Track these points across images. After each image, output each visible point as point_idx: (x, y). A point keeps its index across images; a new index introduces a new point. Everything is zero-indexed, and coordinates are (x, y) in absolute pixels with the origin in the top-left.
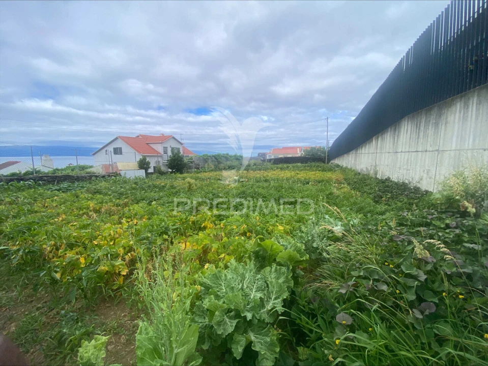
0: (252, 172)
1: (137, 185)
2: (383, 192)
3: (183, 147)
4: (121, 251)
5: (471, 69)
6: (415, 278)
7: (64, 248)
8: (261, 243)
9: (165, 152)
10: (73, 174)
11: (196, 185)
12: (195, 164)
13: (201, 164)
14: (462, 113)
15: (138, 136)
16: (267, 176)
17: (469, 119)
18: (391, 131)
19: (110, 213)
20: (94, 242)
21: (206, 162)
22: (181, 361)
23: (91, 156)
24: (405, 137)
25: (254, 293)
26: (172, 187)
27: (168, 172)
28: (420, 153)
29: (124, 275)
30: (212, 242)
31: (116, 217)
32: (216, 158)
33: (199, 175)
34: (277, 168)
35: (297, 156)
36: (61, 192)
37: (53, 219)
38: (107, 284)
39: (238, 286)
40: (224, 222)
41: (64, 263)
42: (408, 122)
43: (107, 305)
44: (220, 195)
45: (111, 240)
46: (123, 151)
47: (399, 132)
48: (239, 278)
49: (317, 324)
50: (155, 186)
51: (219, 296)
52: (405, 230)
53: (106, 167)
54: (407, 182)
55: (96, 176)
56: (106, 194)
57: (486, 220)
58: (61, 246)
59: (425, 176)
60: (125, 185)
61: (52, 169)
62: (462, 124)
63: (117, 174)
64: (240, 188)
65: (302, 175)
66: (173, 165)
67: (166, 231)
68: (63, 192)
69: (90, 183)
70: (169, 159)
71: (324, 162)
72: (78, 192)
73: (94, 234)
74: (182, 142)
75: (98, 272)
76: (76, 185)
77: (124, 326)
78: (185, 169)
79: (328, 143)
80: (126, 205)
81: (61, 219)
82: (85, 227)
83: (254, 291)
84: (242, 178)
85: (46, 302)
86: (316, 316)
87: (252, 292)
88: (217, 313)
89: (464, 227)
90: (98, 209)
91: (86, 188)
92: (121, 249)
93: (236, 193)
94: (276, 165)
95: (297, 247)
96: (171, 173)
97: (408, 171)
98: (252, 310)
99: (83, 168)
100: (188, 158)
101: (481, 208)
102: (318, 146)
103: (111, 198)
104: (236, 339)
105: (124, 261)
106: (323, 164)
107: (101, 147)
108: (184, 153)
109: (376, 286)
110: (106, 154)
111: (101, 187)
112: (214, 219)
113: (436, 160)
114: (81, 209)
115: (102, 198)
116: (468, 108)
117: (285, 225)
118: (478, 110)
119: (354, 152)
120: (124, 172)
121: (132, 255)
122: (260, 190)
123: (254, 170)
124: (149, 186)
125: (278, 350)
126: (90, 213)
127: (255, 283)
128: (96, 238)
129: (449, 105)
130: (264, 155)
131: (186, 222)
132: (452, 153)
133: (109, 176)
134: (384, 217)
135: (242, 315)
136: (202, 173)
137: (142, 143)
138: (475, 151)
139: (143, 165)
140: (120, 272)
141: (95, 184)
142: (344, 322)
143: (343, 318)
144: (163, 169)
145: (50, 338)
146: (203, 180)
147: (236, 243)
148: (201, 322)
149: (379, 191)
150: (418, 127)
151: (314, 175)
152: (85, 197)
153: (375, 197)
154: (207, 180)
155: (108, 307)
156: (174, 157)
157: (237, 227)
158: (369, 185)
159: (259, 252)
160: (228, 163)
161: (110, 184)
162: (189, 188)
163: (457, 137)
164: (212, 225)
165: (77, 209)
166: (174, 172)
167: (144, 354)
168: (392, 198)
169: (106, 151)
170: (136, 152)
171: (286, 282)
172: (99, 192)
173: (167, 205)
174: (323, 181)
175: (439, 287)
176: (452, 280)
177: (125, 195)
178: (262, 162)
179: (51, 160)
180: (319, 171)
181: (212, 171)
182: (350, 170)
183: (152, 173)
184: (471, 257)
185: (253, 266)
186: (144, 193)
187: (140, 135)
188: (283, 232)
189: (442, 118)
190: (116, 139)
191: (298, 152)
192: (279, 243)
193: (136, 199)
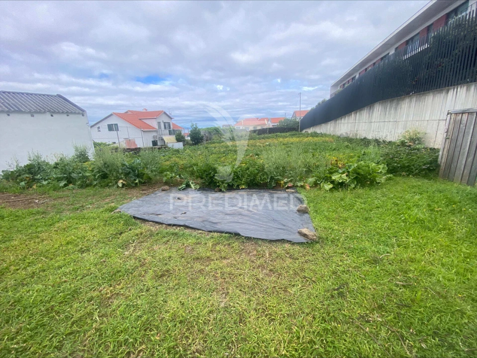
5: (414, 84)
15: (127, 112)
24: (377, 113)
28: (386, 123)
42: (379, 105)
46: (119, 127)
47: (373, 110)
59: (389, 134)
71: (297, 131)
97: (379, 133)
108: (173, 127)
110: (99, 131)
113: (395, 126)
116: (411, 103)
119: (333, 122)
129: (403, 100)
132: (403, 123)
137: (135, 119)
150: (385, 108)
169: (99, 128)
170: (136, 128)
187: (130, 111)
189: (399, 105)
190: (111, 115)
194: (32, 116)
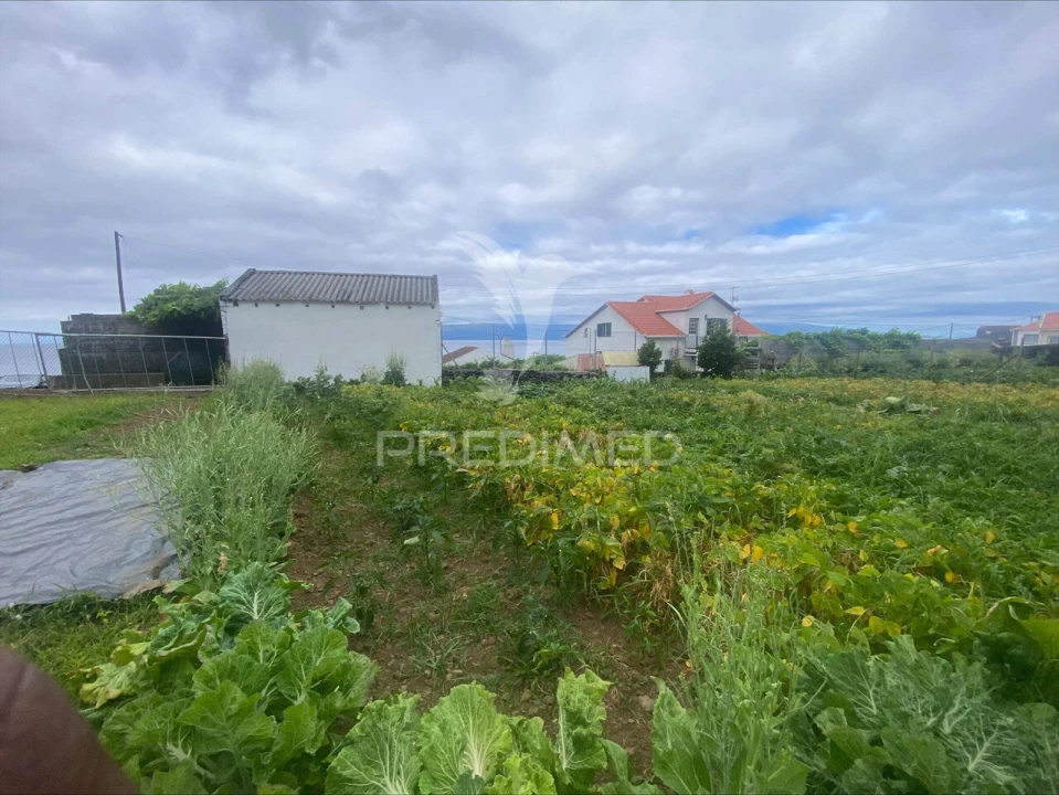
0: (952, 385)
1: (636, 396)
3: (737, 318)
4: (616, 522)
7: (532, 490)
8: (1022, 621)
9: (693, 330)
10: (539, 369)
11: (767, 410)
12: (763, 357)
13: (780, 358)
15: (642, 300)
16: (1023, 402)
20: (571, 490)
21: (796, 352)
23: (562, 339)
26: (707, 407)
27: (696, 373)
29: (618, 570)
30: (826, 565)
32: (825, 343)
33: (775, 385)
36: (524, 397)
38: (591, 573)
39: (921, 718)
40: (857, 519)
41: (531, 515)
43: (588, 614)
44: (843, 443)
45: (597, 495)
46: (613, 329)
48: (929, 698)
50: (670, 402)
51: (859, 719)
53: (583, 359)
55: (570, 375)
56: (586, 409)
58: (527, 485)
60: (615, 395)
61: (512, 361)
63: (601, 374)
64: (912, 433)
66: (708, 357)
67: (702, 506)
68: (527, 397)
69: (561, 386)
70: (700, 344)
72: (545, 399)
73: (571, 477)
74: (735, 304)
75: (579, 548)
76: (542, 388)
78: (736, 367)
84: (917, 402)
85: (504, 569)
88: (859, 764)
91: (556, 395)
92: (616, 517)
93: (897, 446)
96: (704, 375)
99: (551, 360)
100: (746, 342)
103: (593, 416)
105: (620, 541)
107: (579, 323)
108: (736, 330)
110: (586, 336)
111: (577, 394)
112: (824, 504)
115: (580, 415)
120: (613, 369)
121: (632, 533)
122: (995, 447)
123: (965, 380)
124: (659, 401)
128: (574, 484)
130: (1005, 332)
131: (748, 494)
133: (589, 375)
136: (782, 380)
137: (648, 313)
139: (648, 357)
140: (611, 560)
141: (569, 389)
144: (685, 366)
145: (508, 632)
146: (785, 397)
147: (911, 592)
152: (556, 410)
154: (796, 399)
155: (590, 618)
156: (714, 339)
157: (911, 547)
159: (1008, 647)
160: (865, 356)
161: (591, 391)
162: (750, 414)
164: (817, 519)
166: (710, 373)
169: (586, 330)
170: (637, 332)
172: (575, 403)
173: (698, 446)
177: (616, 414)
178: (994, 356)
181: (809, 375)
183: (662, 375)
186: (650, 413)
187: (646, 297)
190: (604, 307)
193: (634, 423)
194: (362, 308)
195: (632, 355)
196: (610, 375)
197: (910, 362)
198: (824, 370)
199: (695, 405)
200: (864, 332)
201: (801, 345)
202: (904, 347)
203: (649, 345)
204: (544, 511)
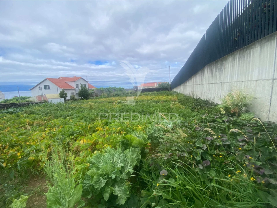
1: (59, 107)
2: (197, 105)
3: (88, 84)
5: (236, 40)
6: (201, 148)
7: (8, 148)
8: (125, 136)
9: (77, 87)
10: (17, 102)
11: (95, 106)
12: (95, 94)
13: (99, 94)
14: (232, 63)
15: (60, 78)
16: (137, 99)
17: (235, 66)
18: (200, 73)
19: (39, 125)
20: (27, 143)
21: (102, 92)
22: (72, 205)
24: (206, 75)
25: (119, 164)
26: (80, 108)
27: (79, 99)
28: (213, 84)
30: (100, 138)
31: (43, 127)
32: (108, 90)
33: (98, 100)
34: (143, 95)
35: (154, 87)
36: (8, 114)
37: (2, 131)
38: (34, 167)
39: (110, 161)
40: (108, 126)
41: (8, 157)
42: (208, 68)
43: (35, 180)
44: (109, 111)
45: (38, 141)
46: (50, 87)
47: (204, 73)
48: (111, 157)
49: (151, 177)
50: (69, 108)
51: (99, 168)
52: (203, 125)
53: (39, 97)
54: (208, 99)
55: (32, 103)
56: (37, 114)
57: (243, 117)
58: (6, 146)
59: (216, 96)
60: (51, 108)
61: (4, 100)
62: (232, 69)
63: (46, 102)
64: (121, 107)
65: (156, 98)
66: (82, 94)
67: (73, 134)
68: (9, 114)
69: (28, 108)
70: (79, 91)
71: (169, 91)
72: (19, 113)
73: (27, 138)
74: (88, 81)
75: (28, 161)
76: (18, 109)
77: (44, 190)
78: (89, 97)
79: (170, 80)
80: (50, 120)
81: (7, 130)
82: (22, 134)
83: (119, 163)
84: (123, 101)
86: (152, 173)
87: (118, 163)
88: (95, 177)
89: (231, 121)
90: (32, 123)
91: (24, 111)
93: (118, 110)
94: (143, 93)
95: (144, 137)
96: (81, 99)
97: (208, 94)
98: (116, 173)
99: (24, 98)
100: (91, 90)
101: (241, 111)
102: (165, 82)
103: (40, 116)
104: (106, 190)
106: (168, 92)
107: (36, 85)
108: (89, 87)
109: (182, 154)
111: (35, 109)
112: (103, 125)
113: (220, 88)
114: (20, 124)
115: (35, 116)
116: (234, 61)
117: (142, 126)
118: (239, 61)
119: (183, 84)
120: (51, 100)
121: (50, 149)
124: (66, 108)
125: (128, 193)
126: (26, 126)
127: (119, 158)
128: (28, 141)
129: (226, 59)
130: (137, 87)
131: (85, 128)
132: (228, 84)
133: (41, 103)
134: (194, 118)
135: (110, 177)
136: (100, 99)
137: (62, 82)
138: (238, 82)
139: (63, 95)
141: (32, 108)
142: (163, 174)
143: (164, 172)
144: (76, 97)
146: (100, 103)
147: (113, 137)
148: (88, 183)
149: (195, 105)
150: (212, 70)
151: (162, 97)
152: (24, 116)
153: (192, 108)
154: (102, 103)
155: (36, 181)
156: (82, 90)
157: (115, 129)
158: (190, 102)
159: (124, 142)
160: (116, 92)
161: (41, 108)
162: (91, 108)
163: (230, 75)
164: (101, 129)
165: (18, 124)
166: (83, 99)
167: (51, 204)
168: (201, 108)
170: (58, 87)
171: (137, 156)
172: (33, 113)
173: (76, 118)
174: (167, 101)
175: (213, 152)
176: (220, 148)
177: (50, 114)
178: (135, 91)
179: (3, 94)
180: (165, 95)
181: (106, 97)
182: (182, 94)
183: (68, 100)
184: (233, 137)
185: (120, 149)
186: (63, 112)
187: (61, 77)
188: (141, 129)
189: (223, 66)
190: (46, 80)
191: (155, 85)
192: (136, 135)
193: (56, 116)
195: (57, 95)
196: (50, 102)
197: (123, 93)
198: (109, 96)
199: (77, 108)
200: (115, 88)
201: (103, 90)
202: (122, 90)
203: (63, 92)
204: (13, 154)
